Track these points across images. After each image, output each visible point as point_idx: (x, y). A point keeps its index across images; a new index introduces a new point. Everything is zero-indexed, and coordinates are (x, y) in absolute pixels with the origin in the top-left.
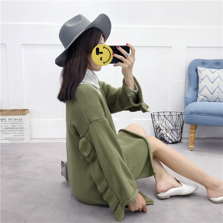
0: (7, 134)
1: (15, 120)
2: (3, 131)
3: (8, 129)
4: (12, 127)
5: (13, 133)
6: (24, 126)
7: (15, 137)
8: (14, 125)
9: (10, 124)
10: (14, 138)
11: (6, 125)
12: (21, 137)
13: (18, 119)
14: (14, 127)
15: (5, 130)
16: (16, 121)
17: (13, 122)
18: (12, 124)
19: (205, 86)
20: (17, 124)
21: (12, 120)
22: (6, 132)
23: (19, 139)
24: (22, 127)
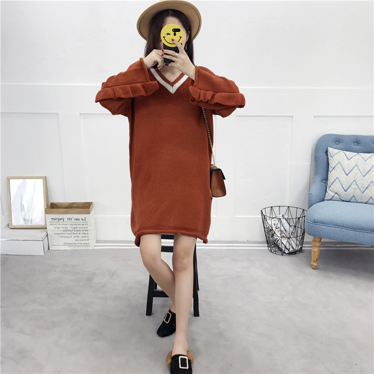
0: (66, 238)
1: (77, 219)
3: (67, 232)
4: (73, 229)
5: (74, 237)
6: (89, 228)
7: (77, 242)
8: (76, 226)
10: (75, 243)
11: (65, 226)
12: (85, 242)
13: (80, 219)
14: (76, 229)
15: (64, 232)
16: (78, 221)
17: (74, 223)
18: (72, 225)
19: (337, 178)
20: (79, 225)
21: (73, 220)
22: (64, 235)
23: (83, 244)
24: (86, 229)
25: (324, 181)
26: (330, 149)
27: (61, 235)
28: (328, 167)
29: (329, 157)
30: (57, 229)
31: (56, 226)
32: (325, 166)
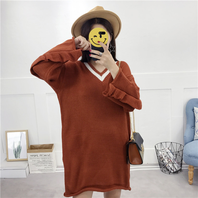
0: (39, 167)
1: (45, 155)
2: (37, 164)
3: (40, 163)
4: (43, 161)
5: (44, 166)
6: (52, 160)
9: (41, 158)
10: (44, 169)
11: (38, 160)
12: (50, 168)
13: (47, 155)
14: (45, 161)
15: (38, 163)
17: (44, 158)
18: (43, 159)
20: (46, 158)
21: (43, 156)
22: (38, 165)
23: (49, 170)
24: (50, 161)
25: (193, 127)
26: (195, 108)
27: (36, 165)
28: (195, 119)
29: (195, 113)
30: (34, 161)
31: (33, 160)
32: (193, 118)
